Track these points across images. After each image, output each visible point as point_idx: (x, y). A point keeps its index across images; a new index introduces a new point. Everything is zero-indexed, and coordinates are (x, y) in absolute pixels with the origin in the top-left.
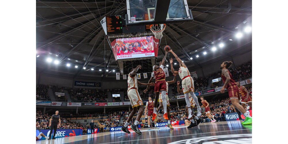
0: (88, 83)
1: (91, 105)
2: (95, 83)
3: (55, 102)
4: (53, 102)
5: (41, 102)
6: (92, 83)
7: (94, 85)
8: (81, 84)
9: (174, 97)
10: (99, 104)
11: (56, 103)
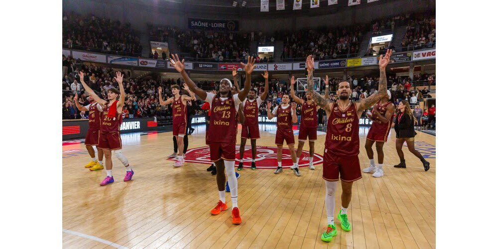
0: (214, 22)
1: (210, 68)
2: (226, 22)
3: (144, 60)
4: (140, 60)
5: (120, 59)
6: (222, 22)
7: (226, 25)
8: (200, 24)
9: (405, 55)
10: (226, 65)
11: (147, 62)
